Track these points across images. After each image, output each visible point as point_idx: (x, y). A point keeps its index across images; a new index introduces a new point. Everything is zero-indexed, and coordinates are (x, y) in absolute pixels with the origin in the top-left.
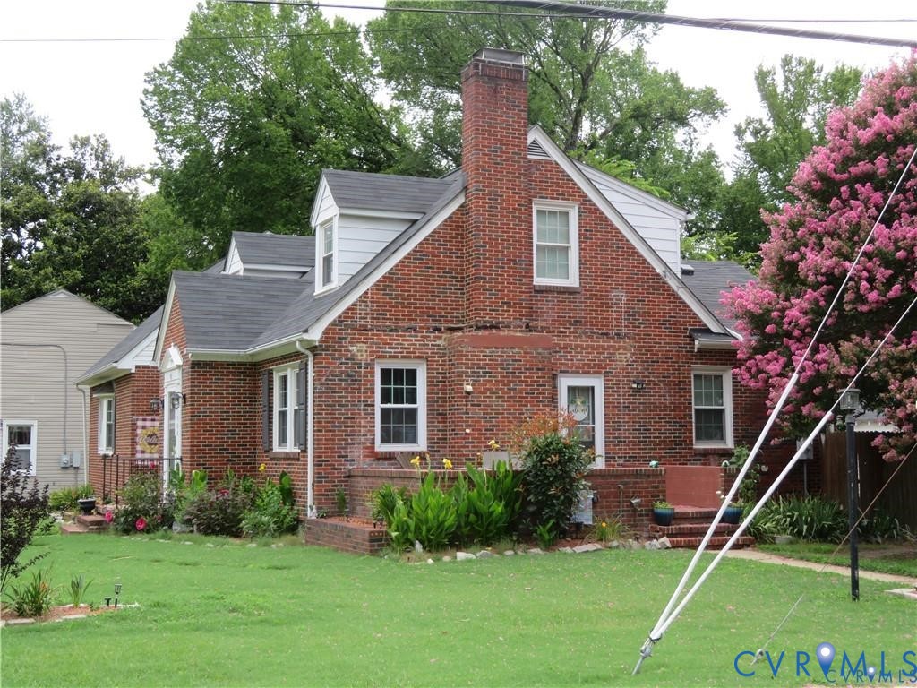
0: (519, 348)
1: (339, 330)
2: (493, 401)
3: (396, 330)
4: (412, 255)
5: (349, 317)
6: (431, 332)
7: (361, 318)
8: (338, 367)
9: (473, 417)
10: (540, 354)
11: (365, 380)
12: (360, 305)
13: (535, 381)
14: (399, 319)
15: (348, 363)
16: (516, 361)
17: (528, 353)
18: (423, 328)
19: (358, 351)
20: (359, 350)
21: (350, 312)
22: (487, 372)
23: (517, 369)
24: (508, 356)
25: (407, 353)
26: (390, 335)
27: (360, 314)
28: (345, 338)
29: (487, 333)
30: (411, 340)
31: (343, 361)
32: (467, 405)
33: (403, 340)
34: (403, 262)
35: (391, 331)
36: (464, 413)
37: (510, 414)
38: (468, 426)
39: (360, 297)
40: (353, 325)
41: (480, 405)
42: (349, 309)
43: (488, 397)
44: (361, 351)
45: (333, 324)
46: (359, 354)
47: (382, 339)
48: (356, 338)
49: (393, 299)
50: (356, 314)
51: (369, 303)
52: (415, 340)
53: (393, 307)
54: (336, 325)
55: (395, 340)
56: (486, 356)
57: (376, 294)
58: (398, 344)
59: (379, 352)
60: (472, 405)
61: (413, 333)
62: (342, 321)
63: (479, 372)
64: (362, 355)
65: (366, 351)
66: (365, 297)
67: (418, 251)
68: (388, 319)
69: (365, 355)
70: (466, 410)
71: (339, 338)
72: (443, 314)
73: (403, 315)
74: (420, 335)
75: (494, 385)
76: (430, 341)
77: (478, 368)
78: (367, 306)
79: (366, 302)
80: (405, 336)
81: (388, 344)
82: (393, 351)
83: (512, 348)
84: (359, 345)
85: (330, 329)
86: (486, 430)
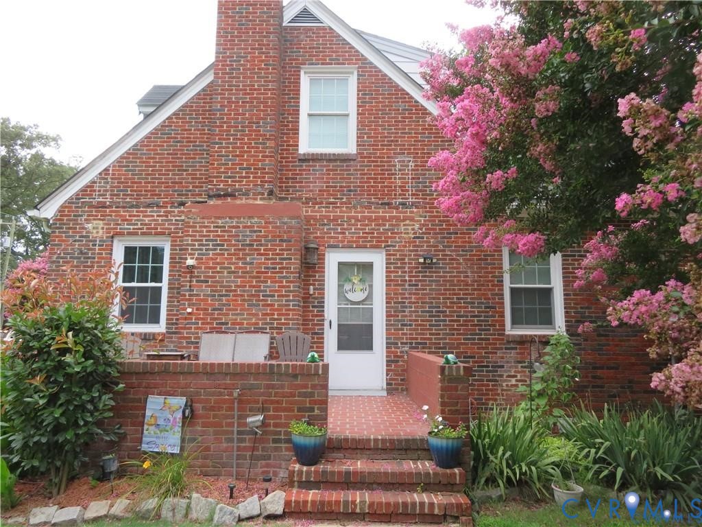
0: (258, 217)
1: (76, 207)
2: (224, 277)
3: (137, 206)
4: (160, 130)
5: (87, 195)
6: (176, 207)
7: (99, 195)
8: (71, 245)
9: (197, 295)
10: (285, 223)
11: (98, 258)
12: (100, 183)
13: (278, 254)
14: (142, 195)
15: (82, 241)
16: (255, 232)
17: (270, 223)
18: (167, 203)
19: (94, 228)
20: (96, 228)
21: (89, 189)
22: (218, 245)
23: (255, 241)
24: (244, 227)
25: (147, 229)
26: (130, 212)
27: (99, 191)
28: (82, 216)
29: (220, 202)
30: (153, 216)
31: (77, 238)
32: (190, 281)
33: (144, 216)
34: (150, 138)
35: (132, 207)
36: (187, 291)
37: (244, 291)
38: (189, 306)
39: (100, 174)
40: (92, 202)
41: (207, 282)
42: (88, 186)
43: (218, 272)
44: (97, 228)
45: (70, 202)
46: (95, 231)
47: (121, 216)
48: (93, 216)
49: (136, 175)
50: (95, 191)
51: (109, 180)
52: (158, 216)
53: (136, 183)
54: (73, 203)
55: (134, 216)
56: (217, 227)
57: (118, 170)
58: (138, 220)
59: (116, 229)
60: (197, 281)
61: (155, 209)
62: (79, 199)
63: (208, 245)
64: (98, 232)
65: (103, 228)
66: (106, 174)
67: (167, 126)
68: (128, 195)
69: (101, 231)
70: (190, 286)
71: (74, 216)
72: (191, 188)
73: (146, 191)
74: (163, 210)
75: (227, 259)
76: (174, 216)
77: (206, 241)
78: (108, 183)
79: (107, 179)
80: (146, 212)
81: (127, 220)
82: (132, 227)
83: (250, 217)
84: (95, 222)
85: (66, 207)
86: (214, 310)
